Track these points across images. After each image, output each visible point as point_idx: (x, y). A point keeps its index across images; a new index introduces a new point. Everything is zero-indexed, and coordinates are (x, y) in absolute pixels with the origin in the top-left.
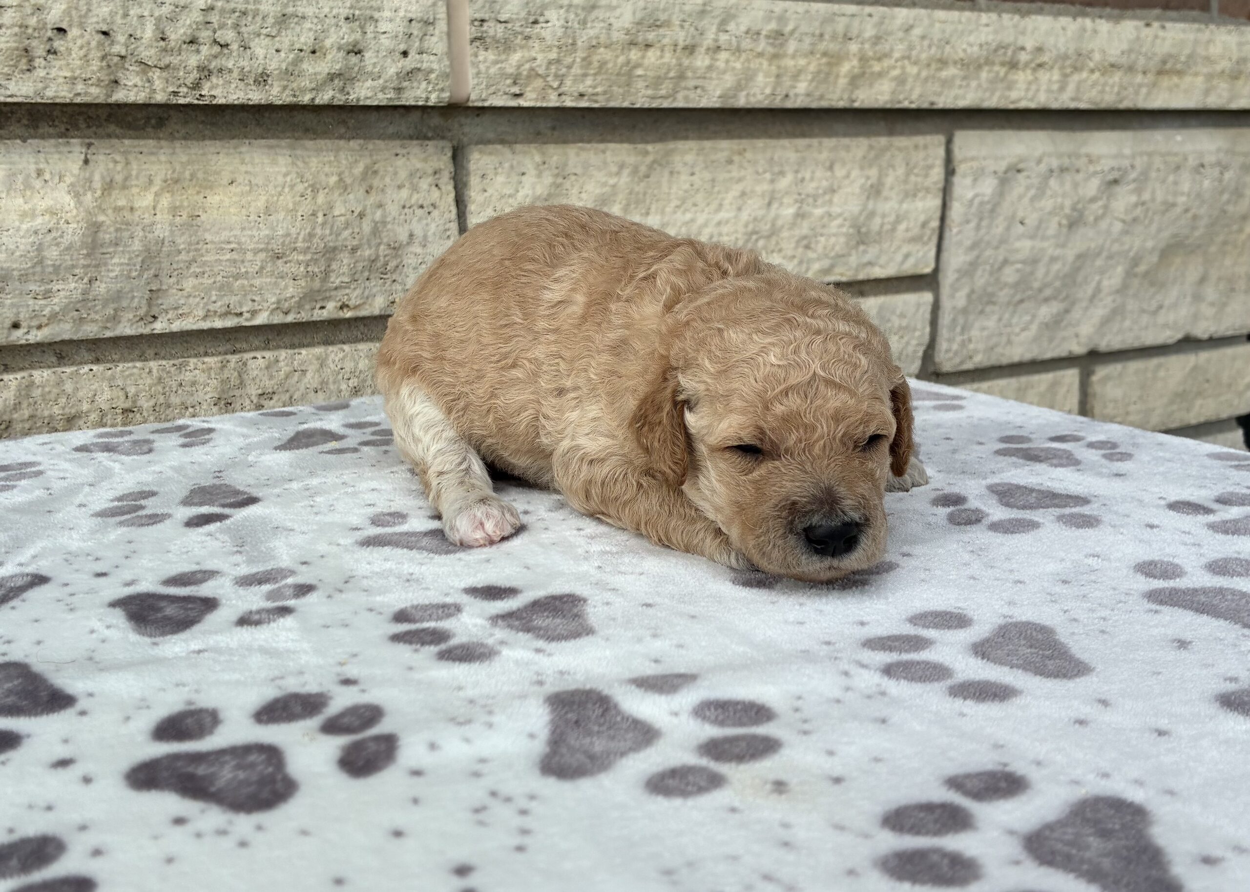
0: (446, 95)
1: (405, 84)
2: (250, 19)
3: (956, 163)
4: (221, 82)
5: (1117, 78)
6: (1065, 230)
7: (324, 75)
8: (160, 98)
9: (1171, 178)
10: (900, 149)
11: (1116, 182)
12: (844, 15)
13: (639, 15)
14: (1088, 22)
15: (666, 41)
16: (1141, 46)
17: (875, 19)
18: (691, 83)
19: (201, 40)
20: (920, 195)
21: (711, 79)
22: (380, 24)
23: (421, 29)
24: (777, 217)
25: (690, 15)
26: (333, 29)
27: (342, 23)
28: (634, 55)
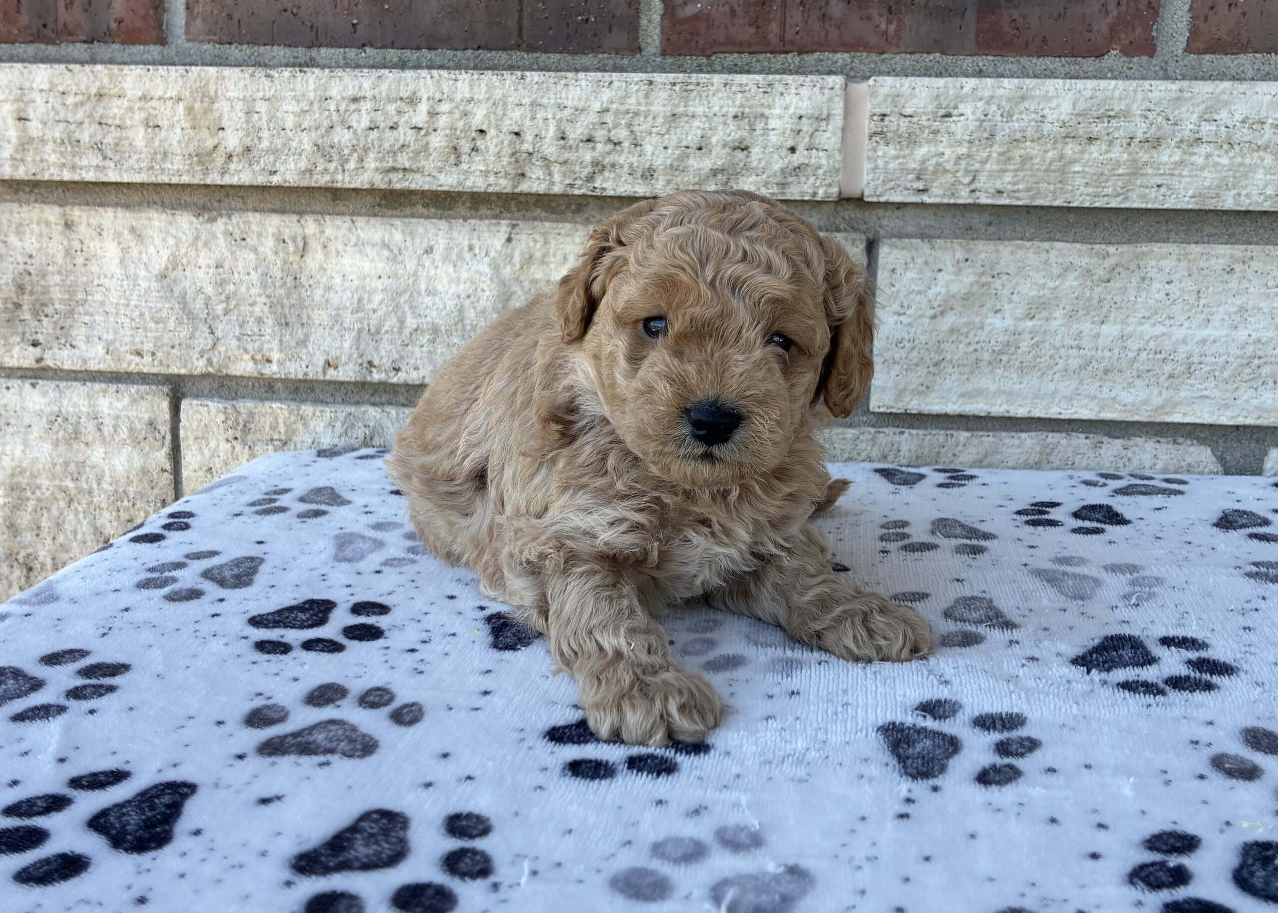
0: (834, 190)
1: (790, 179)
2: (642, 118)
4: (612, 175)
7: (707, 170)
8: (557, 189)
13: (1081, 106)
15: (1118, 133)
18: (1154, 182)
19: (597, 139)
21: (1180, 175)
22: (770, 121)
23: (812, 124)
26: (720, 127)
27: (729, 120)
28: (1070, 149)
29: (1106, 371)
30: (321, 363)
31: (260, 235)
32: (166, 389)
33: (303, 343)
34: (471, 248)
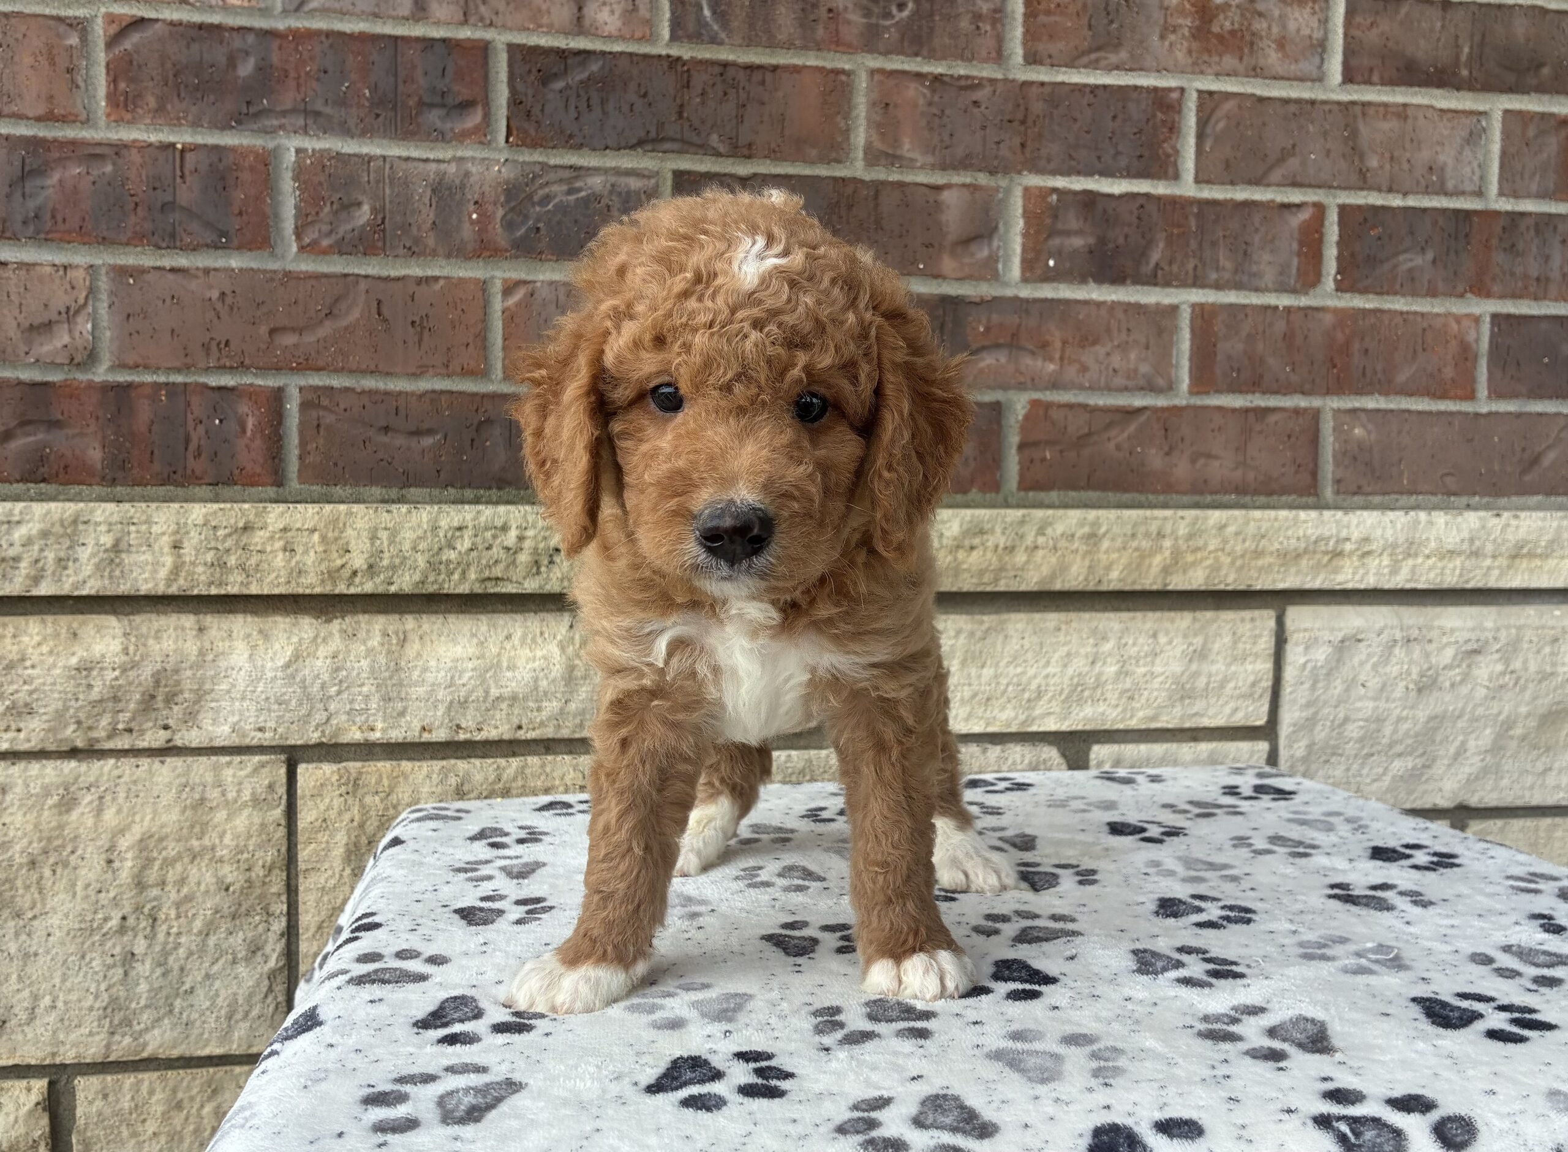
3: (1287, 633)
5: (1458, 562)
6: (1413, 694)
9: (1547, 650)
10: (1225, 621)
11: (1477, 652)
12: (1156, 518)
13: (965, 527)
14: (1422, 515)
15: (990, 544)
16: (1489, 534)
17: (1187, 521)
18: (1012, 573)
20: (1250, 659)
21: (1028, 570)
24: (1100, 674)
25: (1011, 524)
28: (961, 555)
29: (988, 699)
30: (418, 729)
31: (368, 631)
32: (283, 757)
33: (402, 714)
34: (542, 634)
